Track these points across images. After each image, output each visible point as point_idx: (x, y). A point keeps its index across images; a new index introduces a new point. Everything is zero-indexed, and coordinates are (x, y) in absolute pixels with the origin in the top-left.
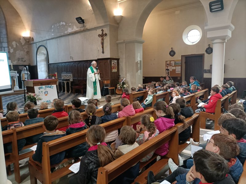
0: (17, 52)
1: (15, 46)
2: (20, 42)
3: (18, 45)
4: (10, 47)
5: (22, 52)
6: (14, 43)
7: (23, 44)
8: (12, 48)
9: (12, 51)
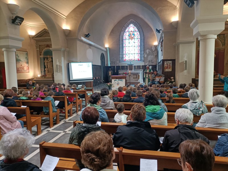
0: (149, 56)
1: (148, 53)
2: (152, 49)
3: (150, 51)
4: (145, 54)
5: (152, 56)
6: (148, 51)
7: (153, 50)
8: (146, 54)
9: (146, 56)
